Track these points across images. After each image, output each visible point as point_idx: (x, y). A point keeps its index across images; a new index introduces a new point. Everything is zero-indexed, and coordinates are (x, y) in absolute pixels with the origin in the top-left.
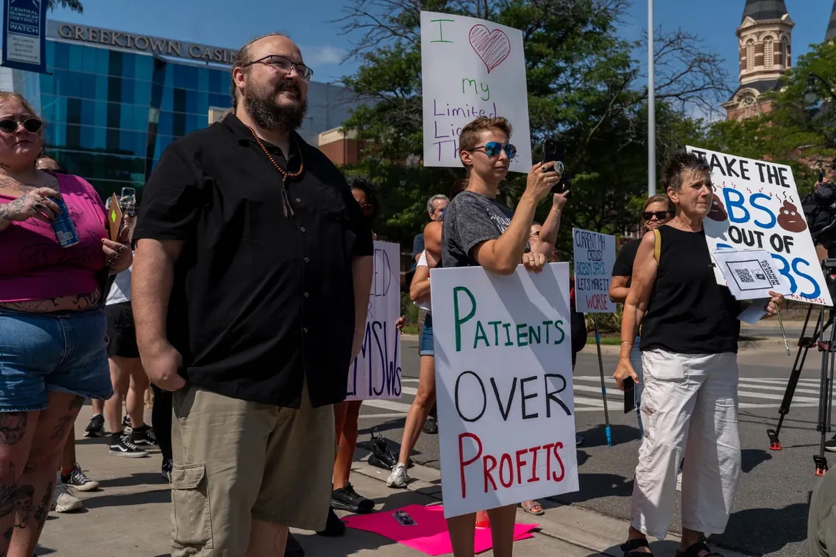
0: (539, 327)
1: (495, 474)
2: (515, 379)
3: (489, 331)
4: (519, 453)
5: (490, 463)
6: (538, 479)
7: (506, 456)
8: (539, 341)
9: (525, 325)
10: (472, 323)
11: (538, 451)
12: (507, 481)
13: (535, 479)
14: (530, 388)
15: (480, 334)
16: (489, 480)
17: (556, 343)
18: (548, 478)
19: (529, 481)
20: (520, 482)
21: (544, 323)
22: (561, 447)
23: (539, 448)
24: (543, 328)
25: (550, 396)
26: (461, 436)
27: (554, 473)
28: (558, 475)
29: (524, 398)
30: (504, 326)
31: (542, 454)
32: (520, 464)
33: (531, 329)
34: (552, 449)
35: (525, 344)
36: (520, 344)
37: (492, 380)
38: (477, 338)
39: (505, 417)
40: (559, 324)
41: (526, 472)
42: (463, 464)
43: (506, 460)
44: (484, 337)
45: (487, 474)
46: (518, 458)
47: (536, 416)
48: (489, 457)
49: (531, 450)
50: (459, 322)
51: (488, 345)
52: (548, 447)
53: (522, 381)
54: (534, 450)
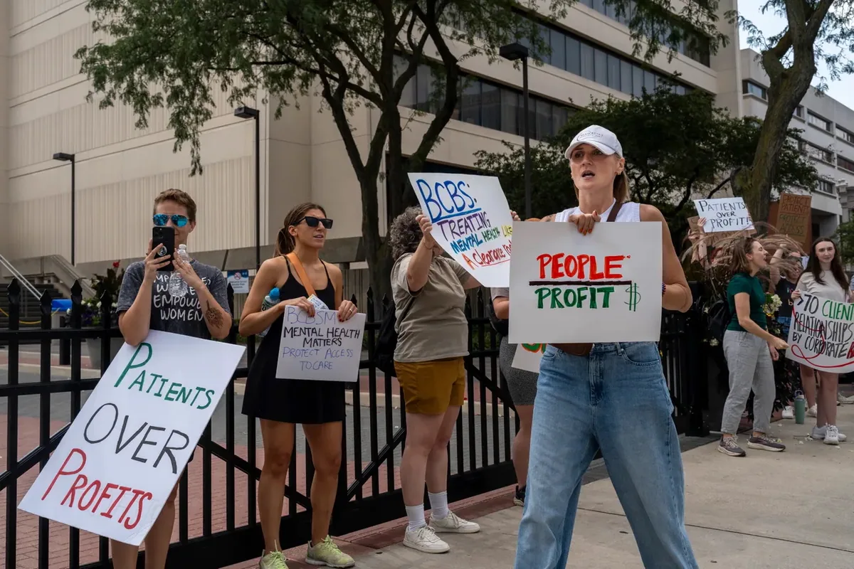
0: (191, 390)
1: (79, 493)
2: (146, 424)
3: (148, 380)
4: (109, 486)
5: (81, 481)
6: (111, 517)
7: (98, 483)
8: (184, 401)
9: (180, 385)
10: (140, 370)
11: (126, 492)
12: (83, 505)
13: (108, 515)
14: (153, 436)
15: (140, 380)
16: (70, 496)
17: (199, 407)
18: (120, 521)
19: (102, 514)
20: (94, 511)
21: (197, 388)
22: (150, 498)
23: (129, 489)
24: (195, 392)
25: (166, 450)
26: (74, 450)
27: (128, 519)
28: (130, 523)
29: (144, 442)
30: (162, 380)
31: (129, 496)
32: (105, 495)
33: (184, 390)
34: (140, 496)
35: (172, 399)
36: (167, 398)
37: (127, 418)
38: (136, 382)
39: (118, 450)
40: (210, 394)
41: (105, 505)
42: (61, 472)
43: (95, 487)
44: (141, 384)
45: (73, 490)
46: (106, 489)
47: (144, 461)
48: (84, 477)
49: (121, 488)
50: (129, 366)
51: (141, 389)
52: (137, 492)
53: (151, 428)
54: (124, 489)
